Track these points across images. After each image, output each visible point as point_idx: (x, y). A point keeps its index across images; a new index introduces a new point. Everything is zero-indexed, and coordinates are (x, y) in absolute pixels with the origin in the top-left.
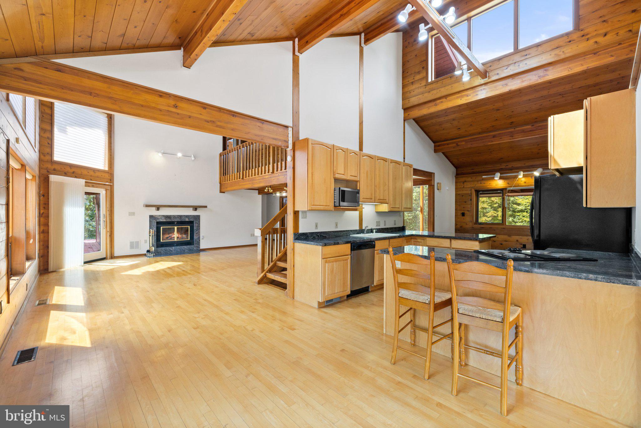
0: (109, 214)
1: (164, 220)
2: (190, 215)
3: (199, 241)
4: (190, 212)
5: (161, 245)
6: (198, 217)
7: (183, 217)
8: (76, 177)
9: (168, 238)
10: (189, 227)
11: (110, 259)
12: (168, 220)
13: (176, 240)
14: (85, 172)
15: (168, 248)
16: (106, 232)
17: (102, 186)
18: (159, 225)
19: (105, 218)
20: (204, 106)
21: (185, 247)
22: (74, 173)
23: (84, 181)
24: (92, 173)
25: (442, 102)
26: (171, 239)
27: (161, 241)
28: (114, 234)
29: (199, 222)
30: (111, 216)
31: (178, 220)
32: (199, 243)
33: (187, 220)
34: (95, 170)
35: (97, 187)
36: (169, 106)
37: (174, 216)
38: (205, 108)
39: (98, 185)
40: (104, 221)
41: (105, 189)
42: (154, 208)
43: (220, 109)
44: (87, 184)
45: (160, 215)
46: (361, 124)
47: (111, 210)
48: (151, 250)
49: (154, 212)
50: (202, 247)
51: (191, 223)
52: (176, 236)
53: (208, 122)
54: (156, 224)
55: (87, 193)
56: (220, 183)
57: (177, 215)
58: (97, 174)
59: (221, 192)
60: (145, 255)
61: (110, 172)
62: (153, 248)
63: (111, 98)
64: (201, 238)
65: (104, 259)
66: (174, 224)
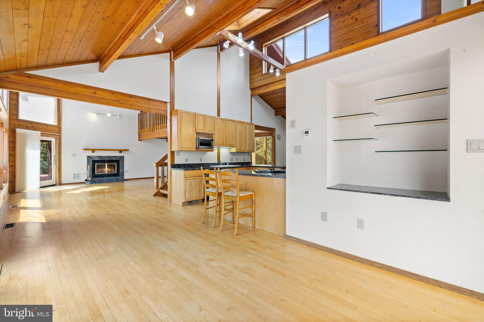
0: (58, 155)
1: (98, 159)
2: (117, 156)
3: (124, 173)
4: (117, 154)
5: (96, 176)
6: (123, 157)
7: (112, 157)
8: (34, 130)
9: (101, 171)
10: (116, 164)
11: (58, 185)
12: (101, 159)
13: (106, 173)
14: (40, 127)
15: (100, 178)
16: (56, 167)
17: (53, 136)
18: (94, 163)
19: (55, 158)
20: (113, 92)
21: (113, 178)
22: (33, 127)
23: (40, 132)
24: (45, 127)
25: (270, 86)
26: (103, 172)
27: (96, 173)
28: (61, 169)
29: (124, 160)
30: (59, 157)
31: (108, 159)
32: (123, 175)
33: (115, 159)
34: (47, 125)
35: (49, 137)
36: (91, 93)
37: (105, 157)
38: (113, 93)
39: (50, 135)
40: (55, 160)
41: (55, 138)
42: (91, 151)
43: (122, 94)
44: (42, 135)
45: (94, 156)
46: (219, 99)
47: (59, 152)
48: (88, 180)
49: (90, 154)
50: (125, 178)
51: (117, 161)
52: (106, 170)
53: (115, 101)
54: (92, 162)
55: (42, 141)
56: (139, 134)
57: (107, 156)
58: (49, 128)
59: (139, 140)
60: (84, 183)
61: (59, 127)
62: (90, 178)
63: (57, 90)
64: (125, 171)
65: (55, 185)
66: (105, 162)
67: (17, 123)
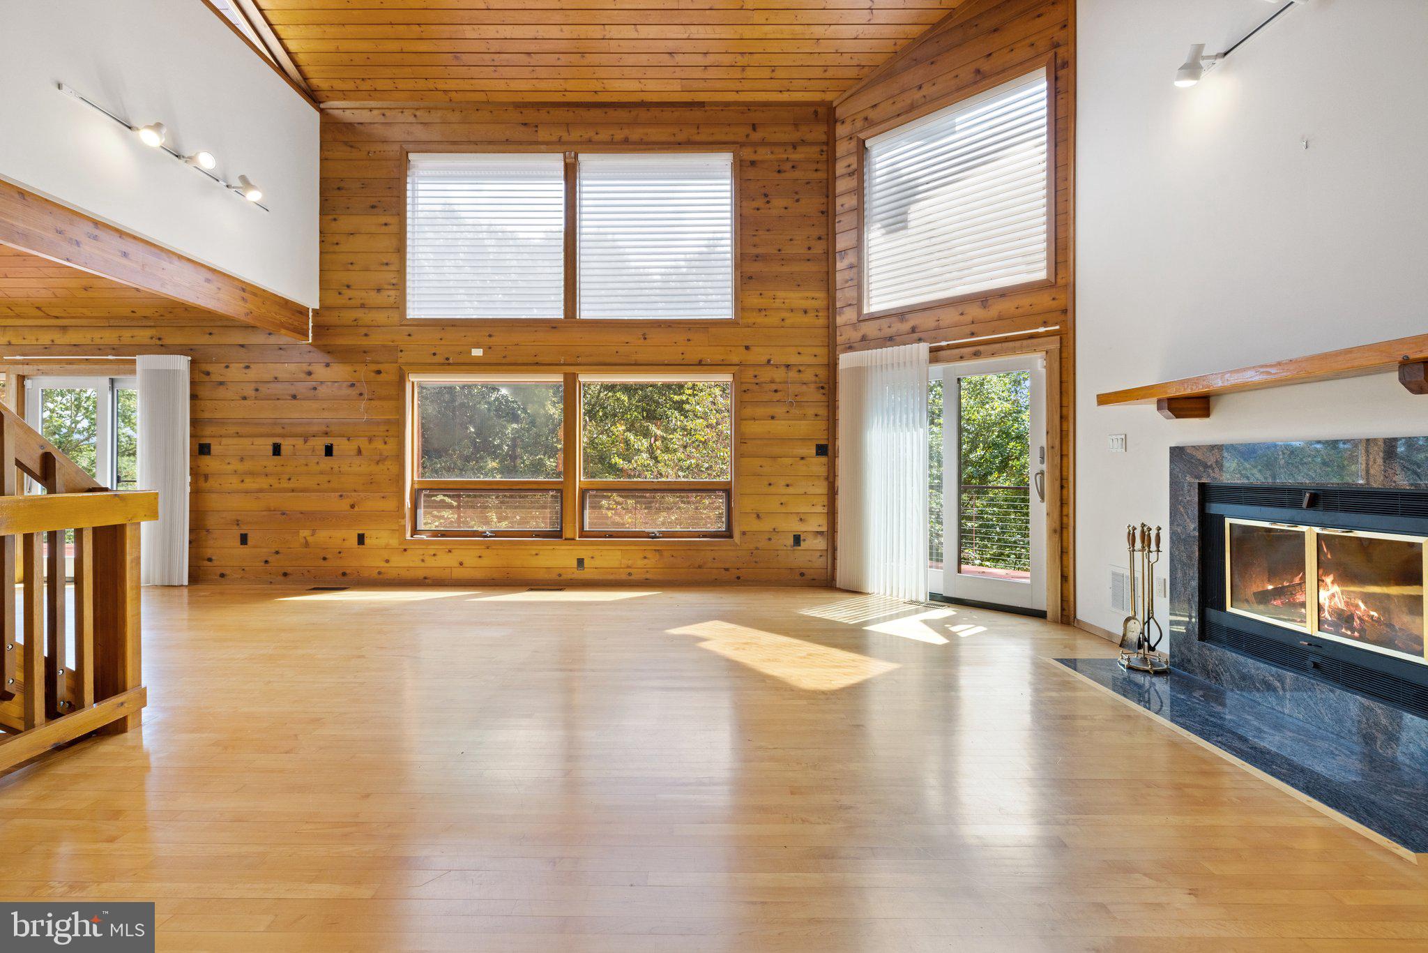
1: (1237, 480)
4: (1408, 414)
5: (1225, 632)
7: (1363, 456)
9: (1265, 596)
12: (1259, 476)
13: (1312, 625)
14: (926, 321)
15: (1253, 666)
17: (1018, 344)
18: (1212, 511)
19: (1045, 462)
22: (917, 330)
23: (923, 348)
26: (1287, 611)
27: (1229, 609)
30: (1063, 455)
31: (1322, 478)
34: (986, 298)
40: (1043, 474)
41: (1043, 354)
47: (1063, 431)
52: (1313, 596)
54: (1197, 499)
65: (1039, 615)
66: (1296, 504)
67: (856, 336)
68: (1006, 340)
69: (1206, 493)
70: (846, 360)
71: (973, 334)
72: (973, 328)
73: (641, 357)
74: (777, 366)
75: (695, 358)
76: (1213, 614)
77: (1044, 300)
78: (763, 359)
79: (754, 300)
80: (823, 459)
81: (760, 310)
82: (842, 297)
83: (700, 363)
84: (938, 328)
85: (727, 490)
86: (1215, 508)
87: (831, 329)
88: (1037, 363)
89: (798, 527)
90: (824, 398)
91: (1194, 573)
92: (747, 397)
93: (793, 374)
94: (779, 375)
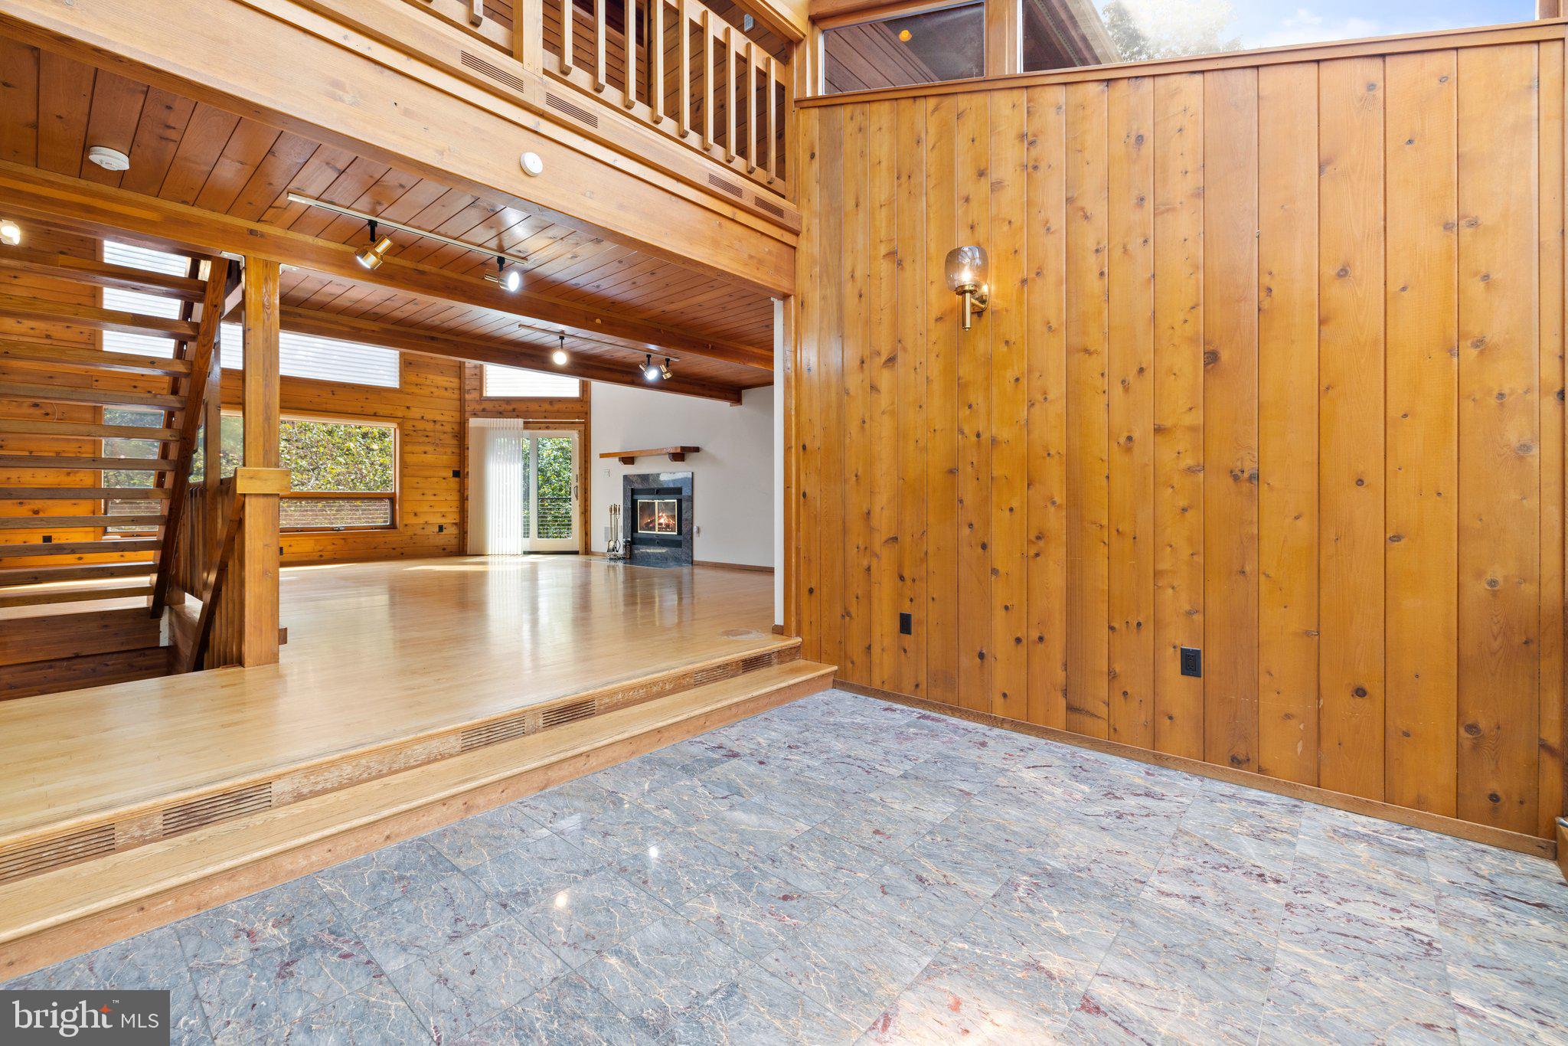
1: (641, 486)
3: (692, 538)
5: (638, 539)
6: (690, 479)
9: (649, 524)
10: (677, 502)
12: (646, 485)
13: (657, 531)
14: (522, 407)
15: (646, 548)
17: (567, 426)
21: (671, 551)
22: (516, 411)
23: (520, 422)
24: (547, 406)
27: (639, 531)
30: (585, 479)
32: (691, 545)
33: (670, 485)
34: (551, 401)
35: (555, 429)
37: (654, 477)
39: (558, 425)
40: (576, 487)
41: (577, 431)
44: (528, 426)
45: (635, 475)
47: (586, 467)
49: (628, 468)
50: (696, 556)
51: (677, 492)
54: (631, 495)
61: (584, 400)
64: (695, 530)
65: (576, 553)
66: (653, 494)
67: (479, 407)
68: (561, 423)
69: (634, 492)
70: (474, 422)
71: (545, 418)
72: (546, 414)
73: (330, 407)
74: (428, 421)
75: (372, 412)
76: (635, 535)
77: (578, 407)
78: (418, 416)
79: (413, 378)
80: (457, 479)
81: (417, 385)
82: (470, 384)
83: (375, 415)
84: (527, 411)
85: (392, 499)
86: (636, 497)
87: (462, 400)
88: (574, 435)
89: (442, 521)
90: (456, 442)
91: (630, 521)
92: (407, 439)
93: (438, 427)
94: (429, 426)
